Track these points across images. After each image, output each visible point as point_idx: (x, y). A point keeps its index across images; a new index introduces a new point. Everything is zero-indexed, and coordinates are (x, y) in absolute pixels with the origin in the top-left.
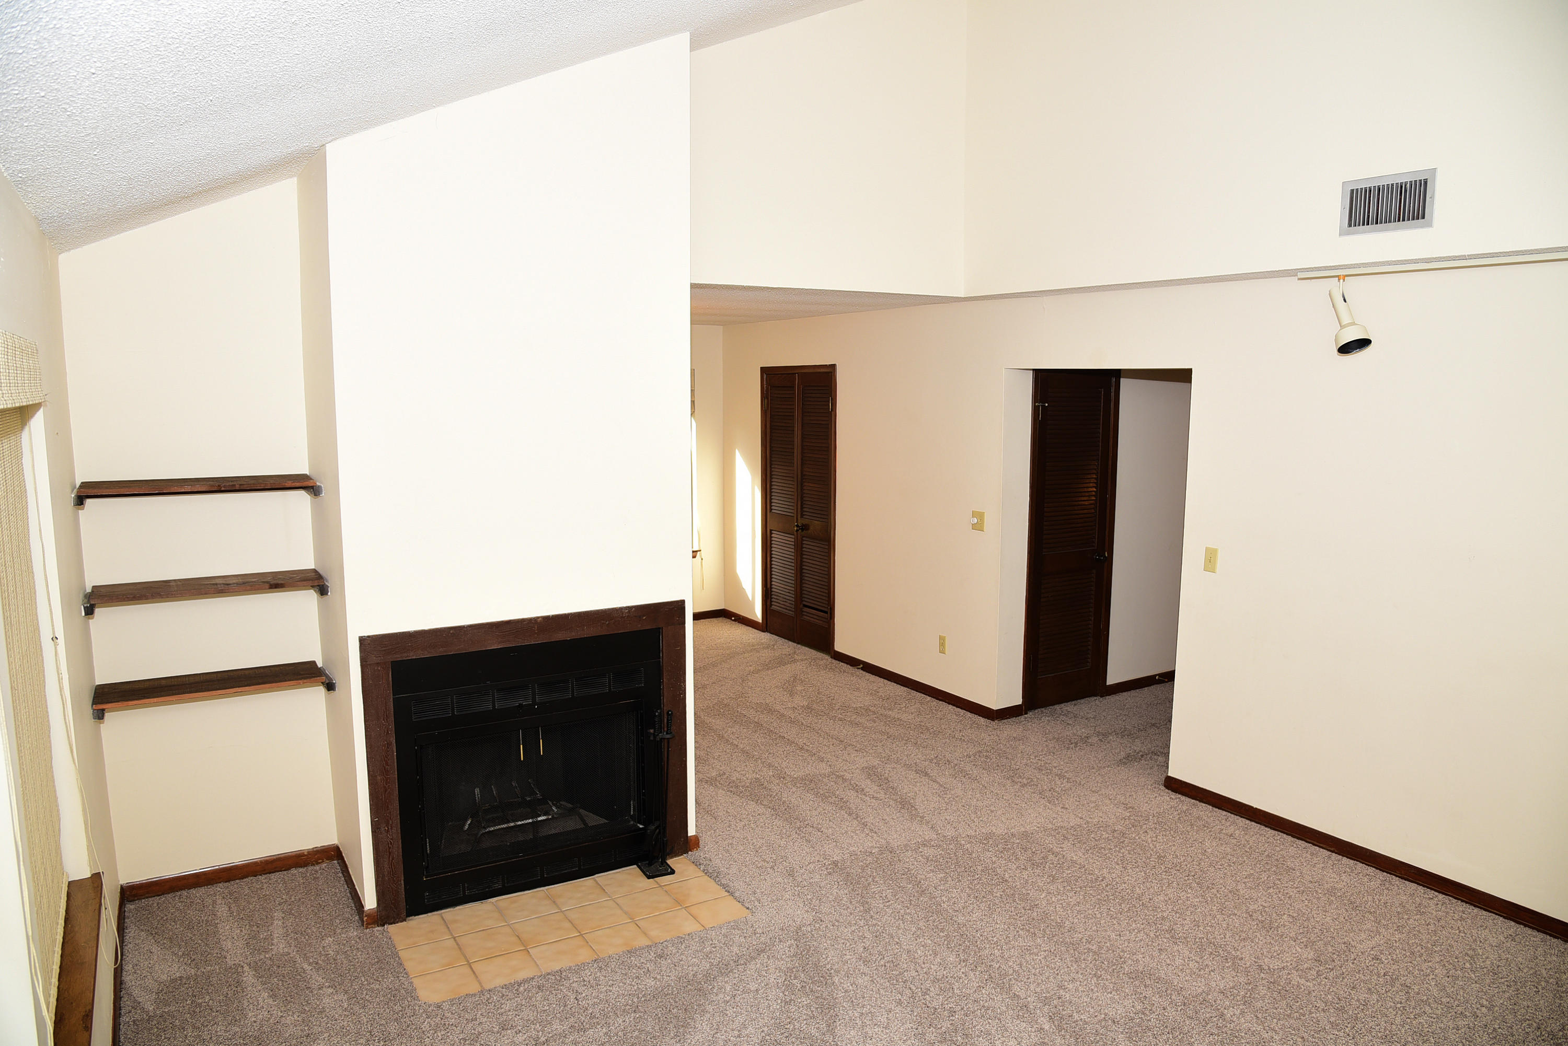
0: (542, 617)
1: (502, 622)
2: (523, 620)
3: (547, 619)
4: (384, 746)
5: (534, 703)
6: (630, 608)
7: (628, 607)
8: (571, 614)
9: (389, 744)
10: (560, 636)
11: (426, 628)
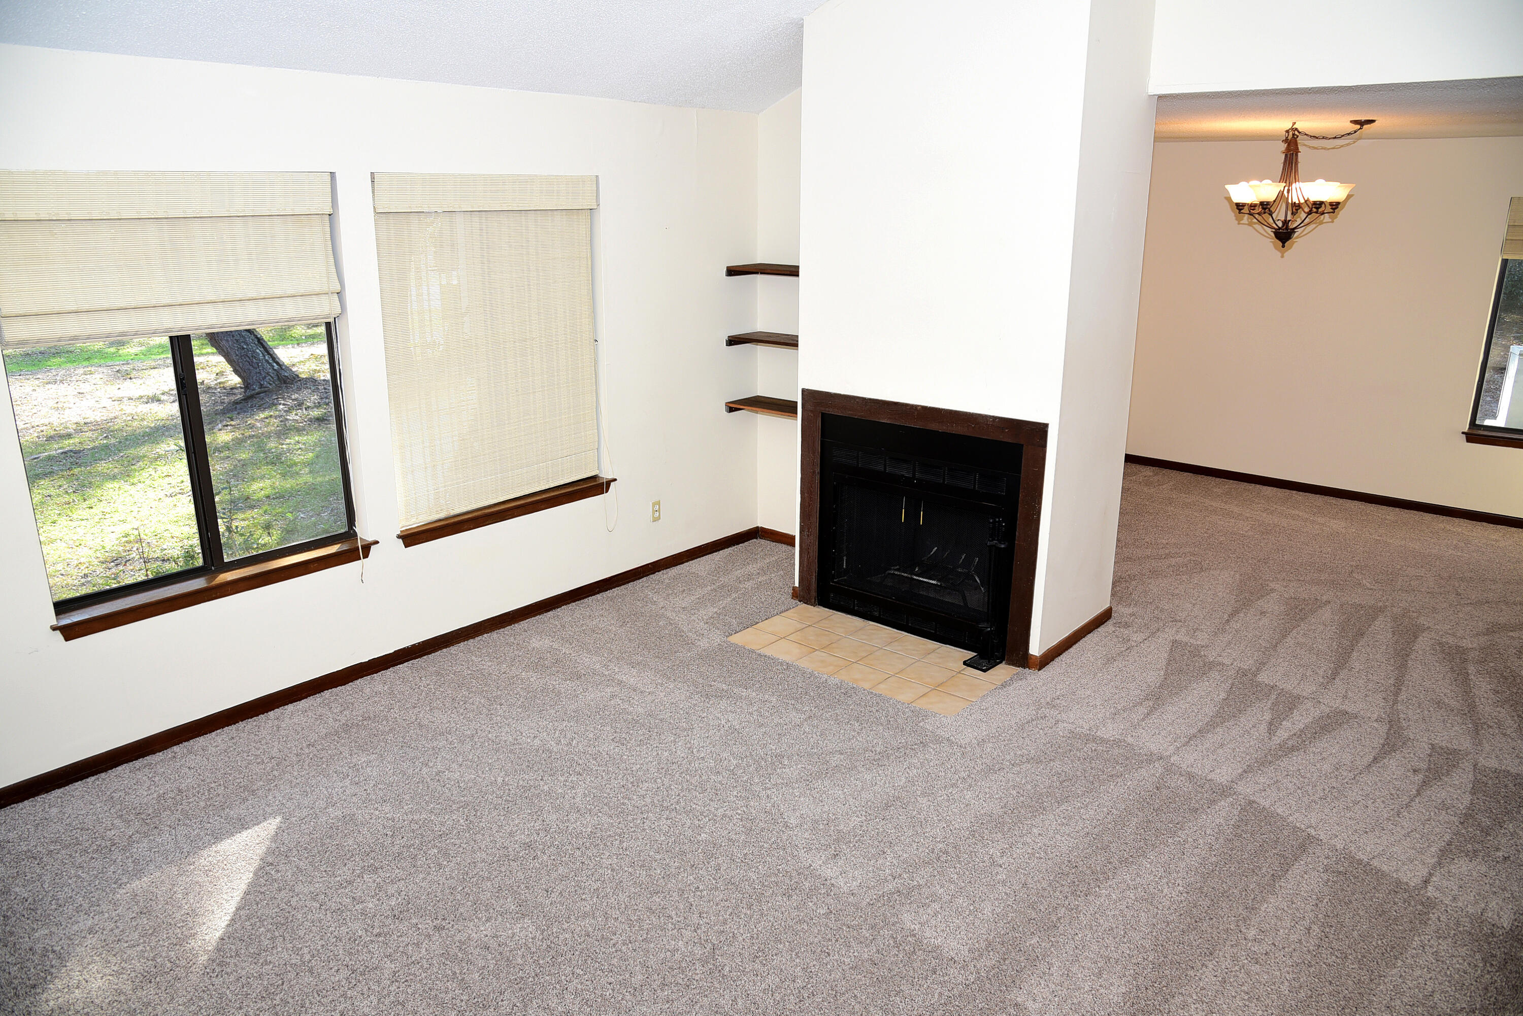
0: (921, 406)
1: (892, 402)
2: (907, 405)
3: (925, 408)
4: (811, 472)
5: (914, 478)
6: (994, 418)
7: (993, 416)
8: (944, 409)
9: (814, 472)
10: (934, 426)
11: (842, 393)
